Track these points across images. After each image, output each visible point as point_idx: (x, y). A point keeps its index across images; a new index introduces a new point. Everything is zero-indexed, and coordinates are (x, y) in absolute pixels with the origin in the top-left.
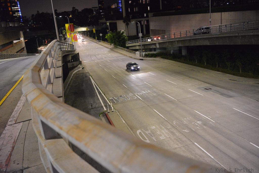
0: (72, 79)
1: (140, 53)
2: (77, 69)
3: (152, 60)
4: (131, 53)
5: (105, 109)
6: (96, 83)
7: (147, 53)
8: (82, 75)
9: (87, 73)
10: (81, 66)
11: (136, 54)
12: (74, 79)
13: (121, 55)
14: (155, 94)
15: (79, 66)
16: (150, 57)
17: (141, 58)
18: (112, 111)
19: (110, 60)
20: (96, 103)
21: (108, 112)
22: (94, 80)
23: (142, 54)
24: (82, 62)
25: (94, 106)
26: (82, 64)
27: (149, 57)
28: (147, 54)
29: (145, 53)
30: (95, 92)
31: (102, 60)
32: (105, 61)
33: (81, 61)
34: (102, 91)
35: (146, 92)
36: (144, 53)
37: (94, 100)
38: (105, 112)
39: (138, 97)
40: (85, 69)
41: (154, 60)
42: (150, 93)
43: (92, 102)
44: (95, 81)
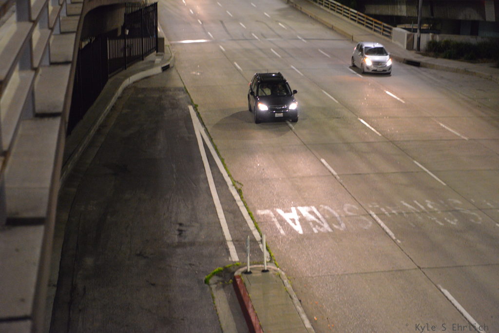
0: (114, 108)
1: (408, 36)
2: (143, 70)
3: (456, 71)
4: (372, 32)
5: (234, 257)
6: (211, 140)
7: (438, 38)
8: (157, 95)
9: (180, 89)
10: (158, 60)
11: (393, 35)
12: (125, 111)
13: (329, 34)
14: (454, 222)
15: (152, 56)
16: (450, 57)
17: (412, 56)
18: (264, 271)
19: (282, 49)
20: (197, 225)
21: (246, 272)
22: (203, 124)
23: (419, 39)
24: (166, 43)
25: (189, 236)
26: (163, 51)
27: (445, 57)
28: (440, 42)
29: (430, 39)
30: (202, 176)
31: (247, 45)
32: (261, 50)
33: (163, 39)
34: (229, 176)
35: (415, 205)
36: (426, 38)
37: (193, 209)
38: (232, 269)
39: (379, 221)
40: (173, 72)
41: (466, 72)
42: (432, 212)
43: (183, 218)
44: (206, 130)
